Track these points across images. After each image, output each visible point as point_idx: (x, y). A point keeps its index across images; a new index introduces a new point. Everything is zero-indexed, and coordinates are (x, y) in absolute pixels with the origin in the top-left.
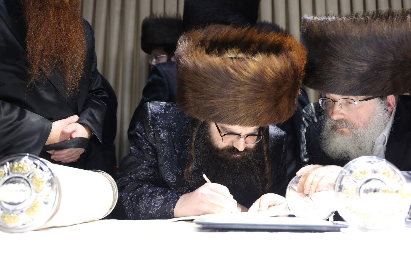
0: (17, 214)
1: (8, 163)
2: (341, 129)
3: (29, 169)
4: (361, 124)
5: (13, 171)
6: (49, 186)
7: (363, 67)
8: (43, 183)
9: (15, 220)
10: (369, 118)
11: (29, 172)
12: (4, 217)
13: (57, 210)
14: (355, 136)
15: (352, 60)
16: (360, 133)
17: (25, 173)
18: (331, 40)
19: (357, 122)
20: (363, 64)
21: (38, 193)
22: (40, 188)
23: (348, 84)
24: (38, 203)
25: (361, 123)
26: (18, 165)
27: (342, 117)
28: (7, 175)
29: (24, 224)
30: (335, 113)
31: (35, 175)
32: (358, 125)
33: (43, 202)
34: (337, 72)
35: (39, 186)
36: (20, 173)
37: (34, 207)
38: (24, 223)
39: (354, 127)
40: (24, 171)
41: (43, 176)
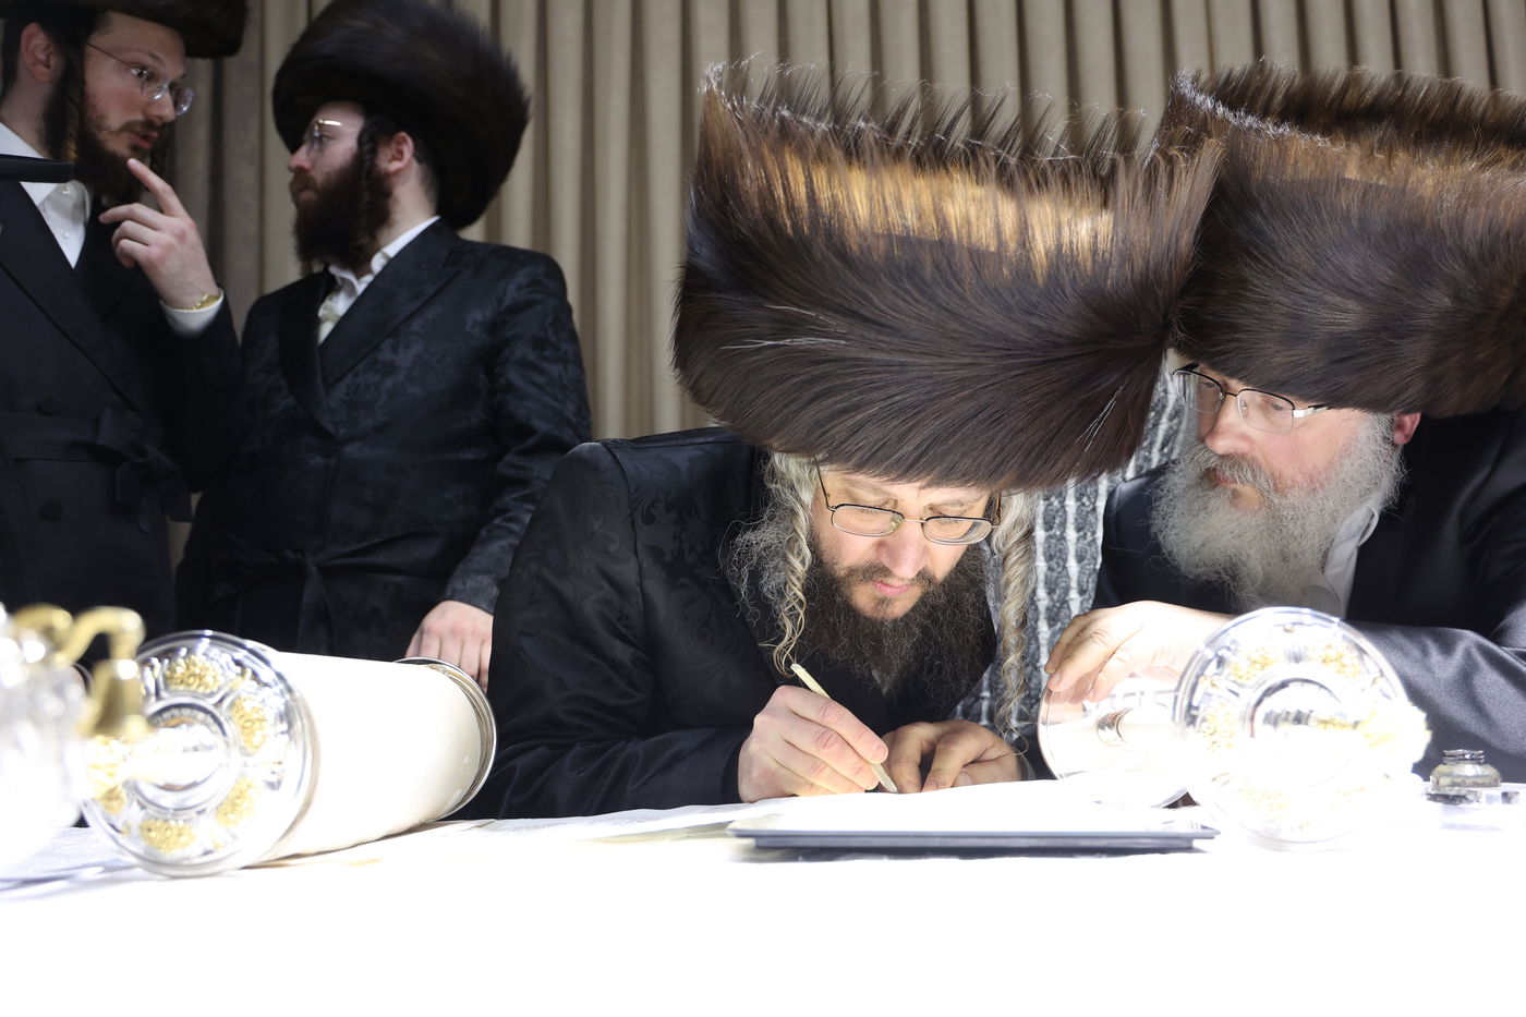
0: (185, 821)
1: (155, 661)
2: (1233, 486)
3: (221, 680)
4: (1299, 478)
5: (173, 687)
6: (283, 733)
7: (1348, 316)
8: (264, 724)
9: (183, 839)
10: (1330, 463)
11: (220, 689)
12: (150, 830)
13: (307, 805)
14: (1275, 517)
15: (1315, 285)
16: (1293, 508)
17: (208, 691)
18: (1263, 205)
19: (1289, 470)
20: (1352, 305)
21: (248, 755)
22: (257, 739)
23: (1285, 360)
24: (249, 787)
25: (1301, 476)
26: (188, 668)
27: (1243, 447)
28: (153, 699)
29: (207, 853)
30: (1222, 433)
31: (238, 697)
32: (1289, 482)
33: (263, 784)
34: (1260, 313)
35: (252, 733)
36: (195, 695)
37: (238, 797)
38: (209, 848)
39: (1278, 486)
40: (207, 686)
41: (263, 701)
